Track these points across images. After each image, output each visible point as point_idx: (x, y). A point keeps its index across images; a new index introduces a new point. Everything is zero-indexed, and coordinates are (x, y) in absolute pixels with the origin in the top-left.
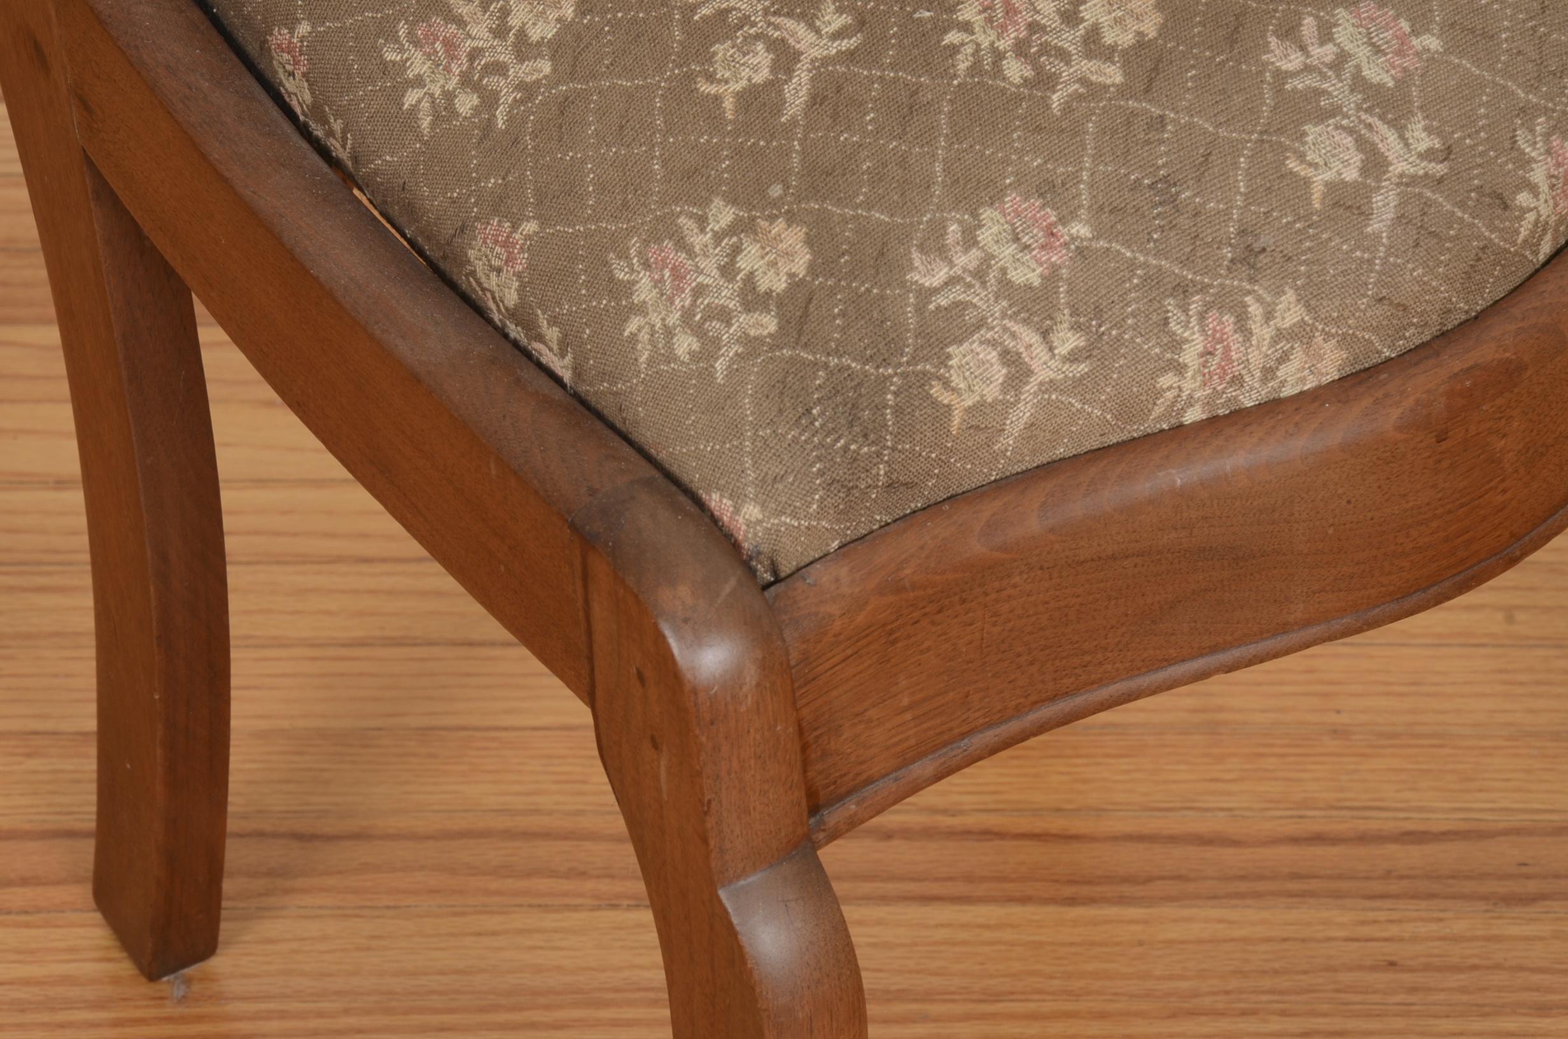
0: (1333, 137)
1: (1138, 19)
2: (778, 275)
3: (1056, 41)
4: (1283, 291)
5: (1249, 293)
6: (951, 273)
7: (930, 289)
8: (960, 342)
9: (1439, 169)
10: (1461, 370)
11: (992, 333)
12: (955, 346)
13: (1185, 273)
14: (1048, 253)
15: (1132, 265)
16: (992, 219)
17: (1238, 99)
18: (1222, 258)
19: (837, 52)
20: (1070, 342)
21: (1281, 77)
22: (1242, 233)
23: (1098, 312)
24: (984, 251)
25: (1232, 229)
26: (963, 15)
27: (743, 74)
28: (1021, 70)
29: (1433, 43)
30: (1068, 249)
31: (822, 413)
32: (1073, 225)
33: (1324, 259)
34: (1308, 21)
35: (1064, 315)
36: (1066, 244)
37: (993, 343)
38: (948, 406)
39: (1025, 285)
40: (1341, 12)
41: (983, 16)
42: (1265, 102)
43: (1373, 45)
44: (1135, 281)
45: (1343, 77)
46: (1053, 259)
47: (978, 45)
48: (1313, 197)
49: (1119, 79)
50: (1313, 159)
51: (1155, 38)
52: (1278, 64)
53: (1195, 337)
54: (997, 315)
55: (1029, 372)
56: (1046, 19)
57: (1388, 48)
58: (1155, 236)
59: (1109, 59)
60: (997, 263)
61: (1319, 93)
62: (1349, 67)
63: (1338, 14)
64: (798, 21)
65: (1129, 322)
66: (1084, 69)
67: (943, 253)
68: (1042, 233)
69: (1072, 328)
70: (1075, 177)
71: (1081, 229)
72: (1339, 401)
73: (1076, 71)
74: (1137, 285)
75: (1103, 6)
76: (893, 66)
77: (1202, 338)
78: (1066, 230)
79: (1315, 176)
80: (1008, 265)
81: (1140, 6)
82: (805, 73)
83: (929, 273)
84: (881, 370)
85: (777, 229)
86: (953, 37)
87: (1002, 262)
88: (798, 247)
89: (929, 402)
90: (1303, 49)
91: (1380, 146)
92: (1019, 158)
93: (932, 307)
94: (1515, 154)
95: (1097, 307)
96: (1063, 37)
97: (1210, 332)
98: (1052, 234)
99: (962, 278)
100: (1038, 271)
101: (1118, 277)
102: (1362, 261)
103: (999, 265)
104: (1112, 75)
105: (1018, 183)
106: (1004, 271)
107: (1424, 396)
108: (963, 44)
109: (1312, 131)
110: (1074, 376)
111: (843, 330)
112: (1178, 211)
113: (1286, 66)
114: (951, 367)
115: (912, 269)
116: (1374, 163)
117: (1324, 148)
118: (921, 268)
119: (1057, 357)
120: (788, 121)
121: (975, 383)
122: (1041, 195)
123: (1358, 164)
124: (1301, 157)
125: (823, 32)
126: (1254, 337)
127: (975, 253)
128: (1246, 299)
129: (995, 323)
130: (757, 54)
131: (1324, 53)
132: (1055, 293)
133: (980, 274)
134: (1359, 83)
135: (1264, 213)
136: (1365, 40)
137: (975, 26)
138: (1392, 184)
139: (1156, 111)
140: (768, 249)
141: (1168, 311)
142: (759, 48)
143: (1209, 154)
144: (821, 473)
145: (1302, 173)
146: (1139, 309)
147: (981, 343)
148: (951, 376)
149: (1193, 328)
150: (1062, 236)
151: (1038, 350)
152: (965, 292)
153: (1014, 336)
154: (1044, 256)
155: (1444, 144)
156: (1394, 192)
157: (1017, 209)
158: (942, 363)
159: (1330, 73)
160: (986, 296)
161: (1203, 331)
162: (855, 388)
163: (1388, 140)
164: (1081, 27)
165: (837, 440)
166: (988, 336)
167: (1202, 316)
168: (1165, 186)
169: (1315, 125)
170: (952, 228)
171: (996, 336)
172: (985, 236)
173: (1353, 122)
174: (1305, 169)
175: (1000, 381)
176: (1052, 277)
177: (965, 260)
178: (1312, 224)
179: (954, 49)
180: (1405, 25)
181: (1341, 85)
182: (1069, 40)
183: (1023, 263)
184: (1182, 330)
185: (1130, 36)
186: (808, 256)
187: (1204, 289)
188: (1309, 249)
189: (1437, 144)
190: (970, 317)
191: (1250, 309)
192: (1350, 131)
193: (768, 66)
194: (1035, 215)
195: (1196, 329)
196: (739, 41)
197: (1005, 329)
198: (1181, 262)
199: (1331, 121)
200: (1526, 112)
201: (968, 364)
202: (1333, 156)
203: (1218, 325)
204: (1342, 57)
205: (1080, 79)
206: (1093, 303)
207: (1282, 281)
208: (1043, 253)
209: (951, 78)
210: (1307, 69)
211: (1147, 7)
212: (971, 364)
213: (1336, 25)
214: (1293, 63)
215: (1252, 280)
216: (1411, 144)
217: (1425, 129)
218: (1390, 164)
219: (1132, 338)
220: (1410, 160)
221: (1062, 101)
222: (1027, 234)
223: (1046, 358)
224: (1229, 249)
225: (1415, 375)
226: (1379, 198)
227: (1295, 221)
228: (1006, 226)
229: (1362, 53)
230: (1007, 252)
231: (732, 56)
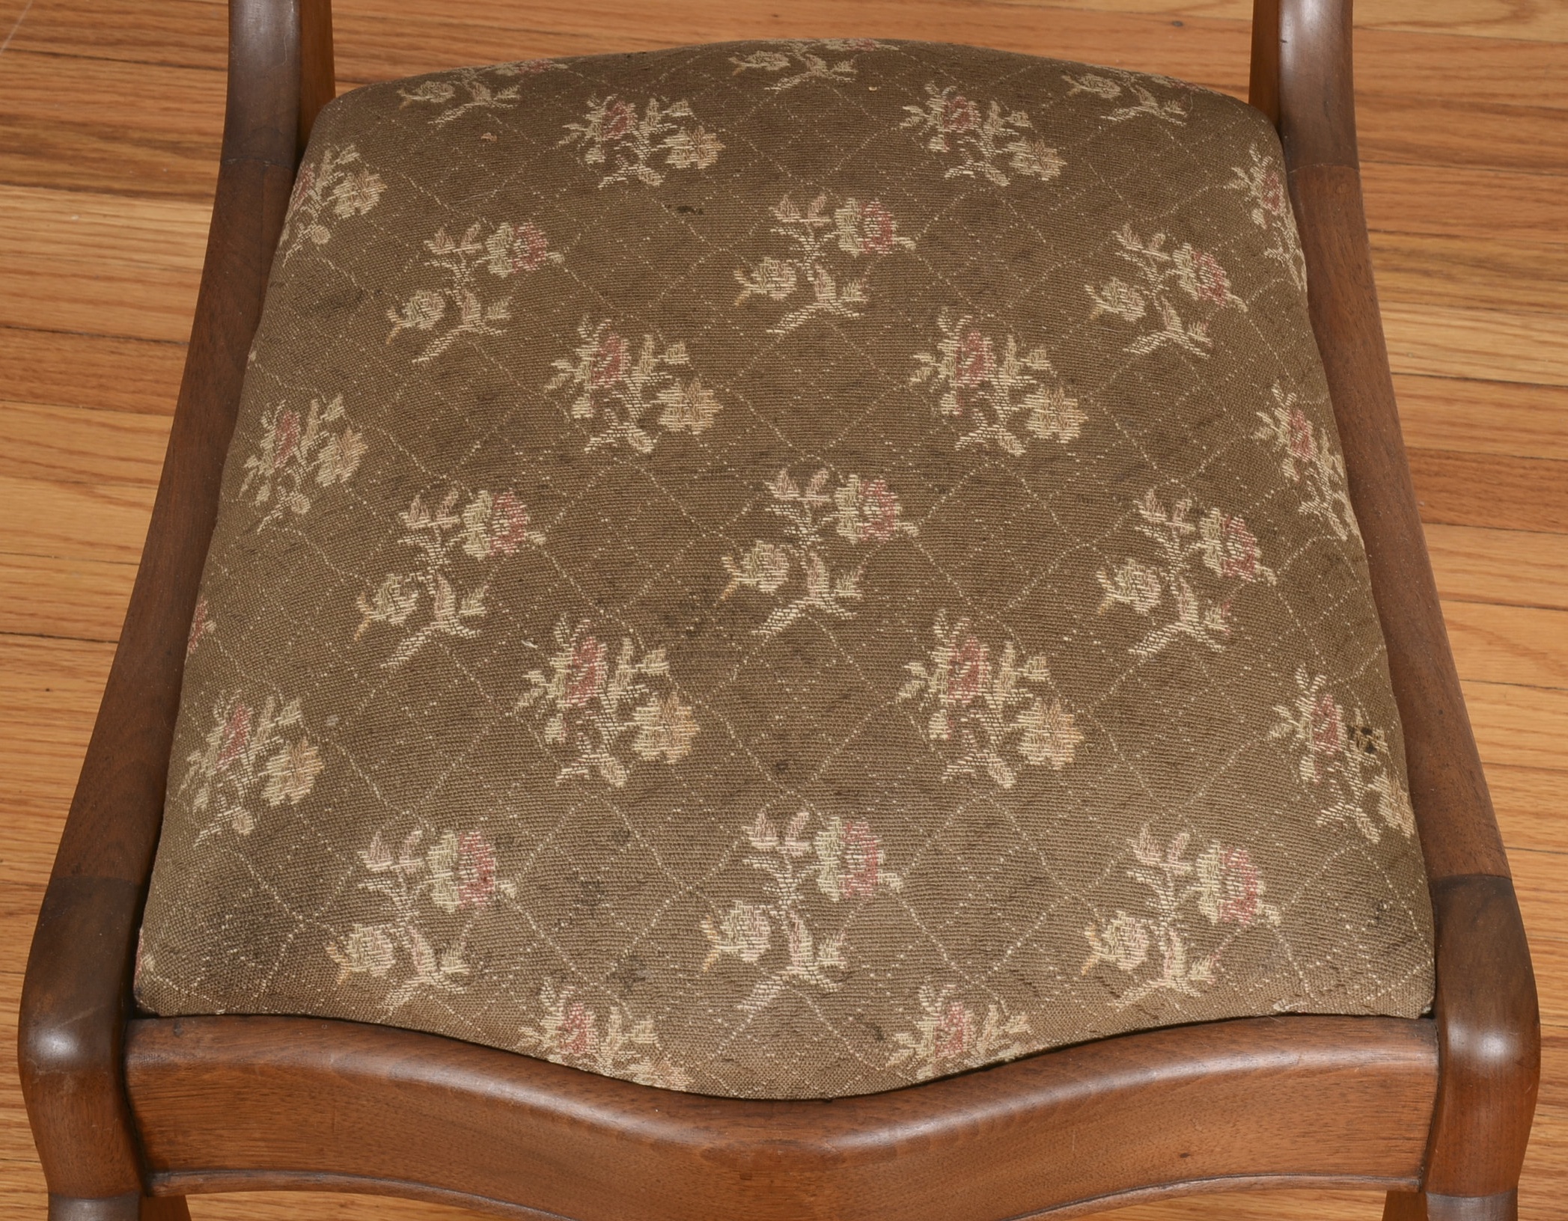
0: (755, 919)
1: (670, 742)
2: (281, 792)
3: (600, 725)
4: (644, 1016)
5: (616, 1004)
6: (391, 868)
7: (368, 871)
8: (366, 924)
9: (830, 986)
10: (780, 1140)
11: (395, 930)
12: (361, 925)
13: (571, 964)
14: (472, 893)
15: (532, 936)
16: (449, 843)
17: (697, 850)
18: (607, 968)
19: (455, 635)
20: (457, 967)
21: (747, 849)
22: (633, 957)
23: (489, 956)
24: (427, 864)
25: (626, 951)
26: (555, 661)
27: (389, 610)
28: (558, 734)
29: (896, 882)
30: (490, 898)
31: (231, 921)
32: (505, 881)
33: (689, 1012)
34: (804, 815)
35: (460, 945)
36: (491, 893)
37: (393, 937)
38: (338, 965)
39: (441, 908)
40: (836, 820)
41: (568, 671)
42: (717, 864)
43: (843, 860)
44: (529, 950)
45: (798, 875)
46: (474, 900)
47: (546, 693)
48: (706, 960)
49: (620, 784)
50: (725, 930)
51: (672, 765)
52: (751, 839)
53: (558, 1014)
54: (406, 919)
55: (414, 973)
56: (607, 702)
57: (854, 869)
58: (563, 925)
59: (625, 763)
60: (430, 879)
61: (768, 878)
62: (810, 869)
63: (833, 820)
64: (452, 591)
65: (511, 977)
66: (601, 760)
67: (396, 849)
68: (477, 875)
69: (463, 957)
70: (532, 845)
71: (509, 888)
72: (668, 1113)
73: (594, 759)
74: (529, 953)
75: (655, 716)
76: (480, 673)
77: (563, 1018)
78: (497, 882)
79: (718, 944)
80: (436, 885)
81: (681, 732)
82: (424, 638)
83: (376, 859)
84: (294, 913)
85: (307, 754)
86: (535, 676)
87: (434, 881)
88: (309, 778)
89: (322, 954)
90: (781, 836)
91: (791, 945)
92: (503, 805)
93: (360, 886)
94: (911, 1002)
95: (489, 953)
96: (607, 725)
97: (571, 1017)
98: (485, 880)
99: (397, 876)
100: (457, 903)
101: (518, 939)
102: (720, 1027)
103: (430, 882)
104: (618, 777)
105: (487, 825)
106: (431, 888)
107: (736, 1144)
108: (536, 685)
109: (740, 907)
110: (451, 992)
111: (288, 866)
112: (592, 914)
113: (757, 843)
114: (352, 938)
115: (367, 848)
116: (777, 955)
117: (741, 926)
118: (373, 851)
119: (441, 973)
120: (384, 668)
121: (366, 958)
122: (498, 845)
123: (762, 951)
124: (717, 924)
125: (460, 612)
126: (609, 1037)
127: (419, 862)
128: (612, 1008)
129: (401, 924)
130: (409, 599)
131: (796, 847)
132: (461, 926)
133: (411, 881)
134: (809, 887)
135: (659, 952)
136: (839, 853)
137: (556, 676)
138: (782, 980)
139: (628, 825)
140: (292, 766)
141: (544, 985)
142: (414, 596)
143: (644, 883)
144: (208, 964)
145: (709, 937)
146: (522, 971)
147: (384, 933)
148: (348, 944)
149: (559, 1007)
150: (491, 886)
151: (428, 961)
152: (391, 888)
153: (412, 941)
154: (468, 893)
155: (849, 968)
156: (779, 988)
157: (472, 845)
158: (344, 932)
159: (789, 867)
160: (406, 900)
161: (566, 1013)
162: (266, 916)
163: (801, 945)
164: (625, 724)
165: (231, 947)
166: (391, 931)
167: (569, 1002)
168: (594, 889)
169: (746, 903)
170: (417, 833)
171: (398, 934)
172: (435, 853)
173: (780, 915)
174: (713, 935)
175: (388, 967)
176: (465, 912)
177: (409, 864)
178: (693, 980)
179: (528, 685)
180: (881, 856)
181: (792, 881)
182: (610, 729)
183: (448, 891)
184: (549, 1004)
185: (655, 753)
186: (308, 791)
187: (580, 984)
188: (680, 997)
189: (843, 965)
190: (385, 909)
191: (611, 1017)
192: (773, 921)
193: (407, 615)
194: (482, 857)
195: (561, 1009)
196: (407, 580)
197: (407, 932)
198: (572, 955)
199: (763, 906)
200: (941, 974)
201: (365, 943)
202: (744, 935)
203: (580, 1015)
204: (811, 857)
205: (594, 767)
206: (488, 949)
207: (648, 1010)
208: (469, 891)
209: (507, 708)
210: (773, 853)
211: (686, 736)
212: (368, 945)
213: (824, 829)
214: (764, 844)
215: (622, 996)
216: (819, 956)
217: (840, 949)
218: (791, 964)
219: (507, 989)
220: (809, 969)
221: (567, 777)
222: (466, 869)
223: (434, 969)
224: (616, 965)
225: (739, 1124)
226: (762, 987)
227: (680, 970)
228: (455, 854)
229: (829, 862)
230: (443, 875)
231: (393, 590)
